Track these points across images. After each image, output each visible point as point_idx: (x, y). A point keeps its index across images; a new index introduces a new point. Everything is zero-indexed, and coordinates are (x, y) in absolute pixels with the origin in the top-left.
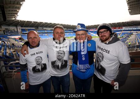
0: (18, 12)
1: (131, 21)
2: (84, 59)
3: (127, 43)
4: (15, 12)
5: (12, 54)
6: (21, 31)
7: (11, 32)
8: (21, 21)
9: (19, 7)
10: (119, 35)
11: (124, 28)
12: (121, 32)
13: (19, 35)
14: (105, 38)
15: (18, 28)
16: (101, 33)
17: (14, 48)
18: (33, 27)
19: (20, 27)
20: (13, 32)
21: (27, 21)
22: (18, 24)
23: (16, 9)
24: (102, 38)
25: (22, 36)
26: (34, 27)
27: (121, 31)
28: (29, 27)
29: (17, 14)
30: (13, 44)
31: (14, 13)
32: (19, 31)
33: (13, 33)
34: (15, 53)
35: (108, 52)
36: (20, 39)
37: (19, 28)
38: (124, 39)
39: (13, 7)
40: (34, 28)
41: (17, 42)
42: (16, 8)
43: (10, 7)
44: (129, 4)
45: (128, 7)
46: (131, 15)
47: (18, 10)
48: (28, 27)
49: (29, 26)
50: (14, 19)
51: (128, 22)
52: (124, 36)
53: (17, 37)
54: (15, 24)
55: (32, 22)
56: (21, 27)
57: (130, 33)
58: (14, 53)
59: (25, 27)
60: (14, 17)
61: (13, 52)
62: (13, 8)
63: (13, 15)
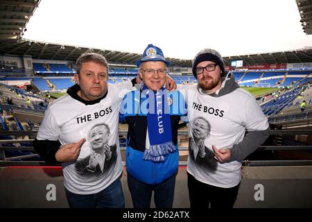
0: (28, 20)
1: (307, 49)
2: (161, 131)
3: (298, 103)
4: (20, 21)
5: (6, 126)
6: (31, 68)
7: (7, 71)
8: (33, 43)
9: (30, 8)
10: (279, 83)
11: (290, 67)
12: (283, 76)
13: (28, 79)
14: (210, 81)
15: (25, 60)
16: (201, 71)
17: (12, 110)
18: (62, 60)
19: (31, 59)
20: (11, 71)
21: (50, 45)
22: (25, 51)
23: (21, 14)
24: (204, 82)
25: (33, 80)
26: (66, 60)
27: (283, 73)
28: (54, 59)
29: (23, 25)
30: (10, 102)
31: (16, 24)
32: (28, 68)
33: (12, 74)
34: (14, 122)
35: (220, 114)
36: (29, 88)
37: (29, 62)
38: (290, 93)
39: (15, 7)
40: (65, 63)
41: (20, 95)
42: (22, 11)
43: (6, 9)
44: (302, 8)
45: (301, 15)
46: (308, 33)
47: (26, 17)
48: (50, 59)
49: (52, 56)
50: (15, 37)
51: (300, 51)
52: (291, 86)
53: (21, 83)
54: (19, 50)
55: (60, 46)
56: (33, 58)
57: (307, 79)
58: (10, 123)
59: (42, 58)
60: (17, 34)
61: (7, 121)
62: (14, 11)
63: (14, 29)
